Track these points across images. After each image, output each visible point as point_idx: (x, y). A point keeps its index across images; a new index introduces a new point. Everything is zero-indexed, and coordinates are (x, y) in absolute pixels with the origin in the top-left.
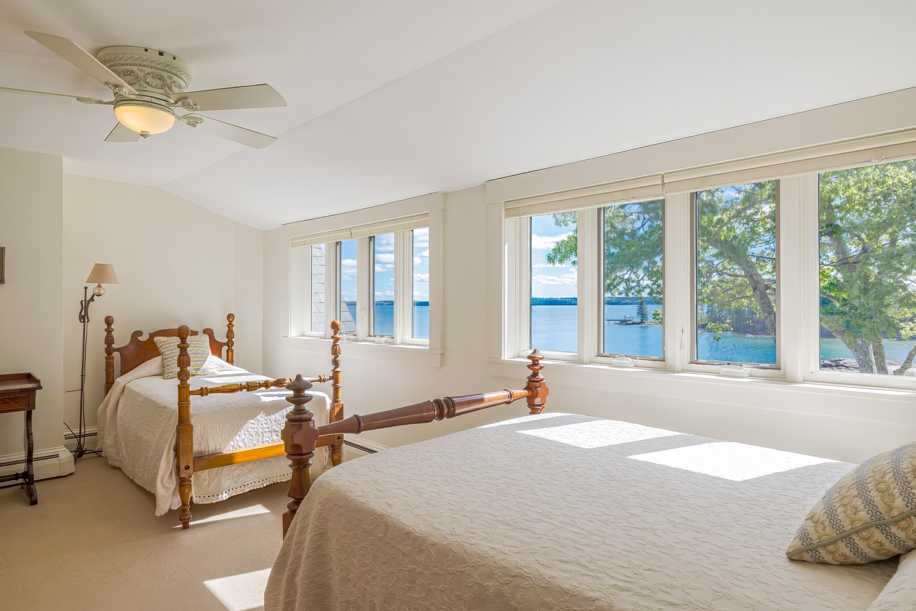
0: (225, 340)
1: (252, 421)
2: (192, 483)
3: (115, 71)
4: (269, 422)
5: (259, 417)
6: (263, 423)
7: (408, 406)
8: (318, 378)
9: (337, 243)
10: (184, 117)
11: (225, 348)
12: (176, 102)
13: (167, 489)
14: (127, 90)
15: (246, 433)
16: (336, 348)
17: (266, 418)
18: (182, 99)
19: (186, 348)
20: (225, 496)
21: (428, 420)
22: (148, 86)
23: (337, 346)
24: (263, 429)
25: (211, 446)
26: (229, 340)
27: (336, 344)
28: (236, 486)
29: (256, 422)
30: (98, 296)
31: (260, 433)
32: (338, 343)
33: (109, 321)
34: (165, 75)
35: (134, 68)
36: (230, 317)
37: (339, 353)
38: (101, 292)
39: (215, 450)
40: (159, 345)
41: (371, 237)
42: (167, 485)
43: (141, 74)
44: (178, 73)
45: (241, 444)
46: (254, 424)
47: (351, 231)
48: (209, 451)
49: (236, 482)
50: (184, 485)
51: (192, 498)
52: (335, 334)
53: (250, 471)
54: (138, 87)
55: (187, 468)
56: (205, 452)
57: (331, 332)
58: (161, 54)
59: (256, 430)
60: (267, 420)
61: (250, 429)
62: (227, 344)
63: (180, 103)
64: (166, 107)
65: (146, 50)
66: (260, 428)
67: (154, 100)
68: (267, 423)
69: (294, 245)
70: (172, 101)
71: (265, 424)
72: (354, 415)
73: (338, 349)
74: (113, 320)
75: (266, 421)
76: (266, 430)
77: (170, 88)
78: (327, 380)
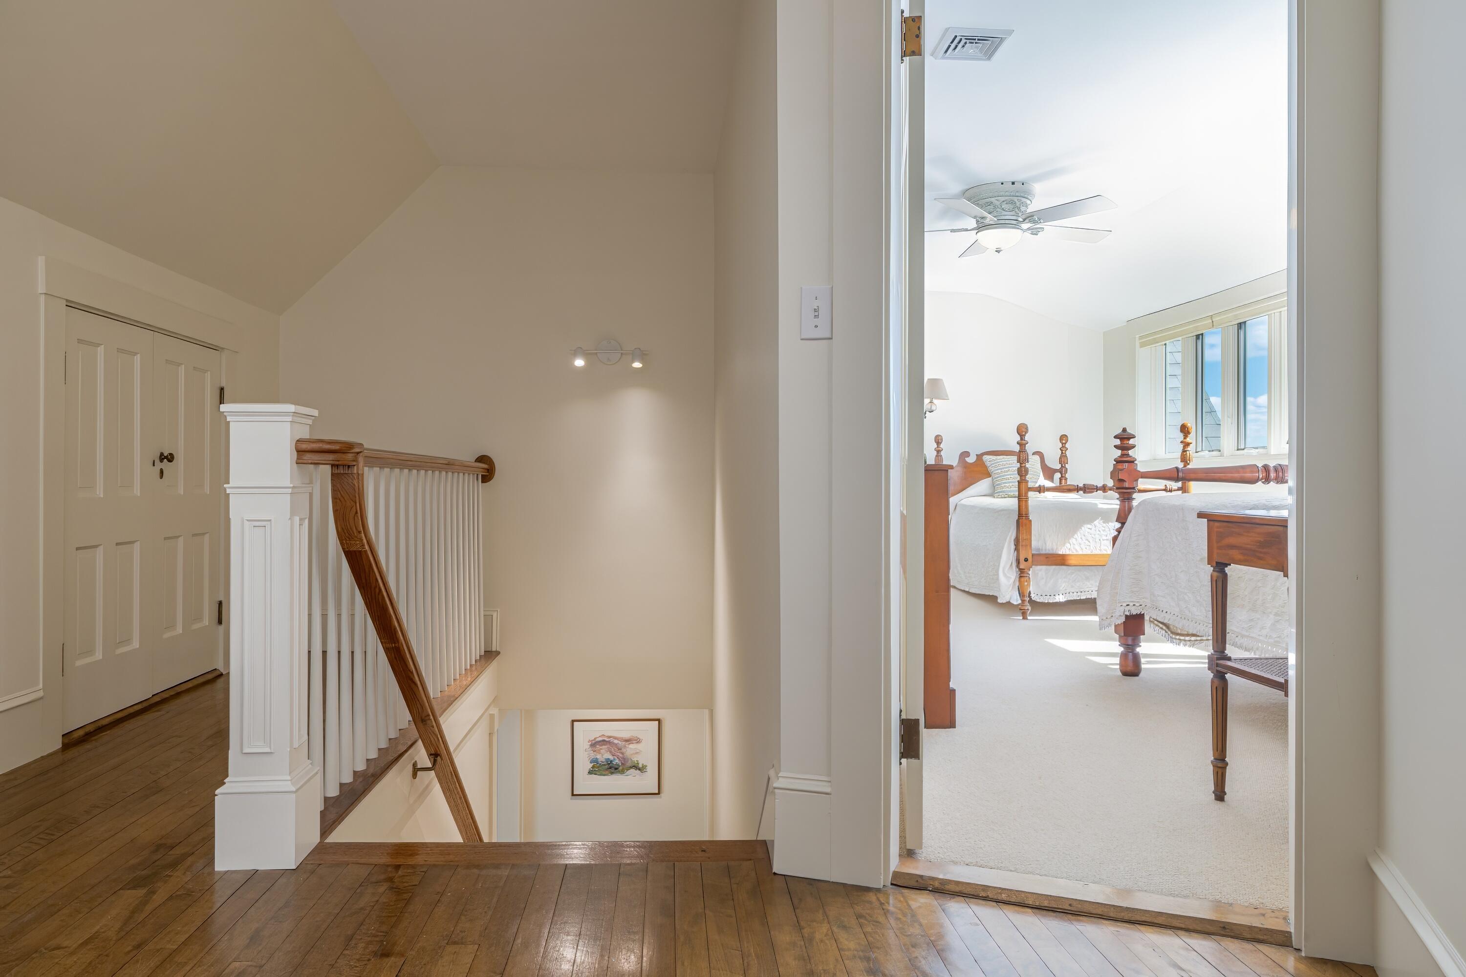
0: (1058, 467)
1: (1089, 526)
2: (1031, 576)
3: (978, 205)
4: (1107, 530)
5: (1096, 522)
6: (1100, 529)
7: (1232, 467)
8: (1164, 488)
9: (1198, 337)
10: (1029, 229)
11: (1057, 476)
12: (1024, 220)
13: (1008, 578)
14: (990, 218)
15: (1083, 537)
16: (1186, 454)
17: (1104, 525)
18: (1030, 218)
19: (1025, 445)
20: (1061, 598)
21: (1252, 481)
22: (1003, 211)
23: (1188, 452)
24: (1101, 536)
25: (1048, 544)
26: (1062, 465)
27: (1186, 449)
28: (1073, 591)
29: (1093, 528)
30: (930, 412)
31: (1097, 540)
32: (1189, 449)
33: (938, 440)
34: (1015, 199)
35: (993, 200)
36: (1064, 439)
37: (1189, 460)
38: (934, 408)
39: (1052, 549)
40: (988, 464)
41: (1240, 323)
42: (1008, 575)
43: (998, 203)
44: (1026, 196)
45: (1077, 547)
46: (1091, 529)
47: (1212, 319)
48: (1046, 550)
49: (1072, 587)
50: (1024, 576)
51: (1030, 593)
52: (1185, 438)
53: (1087, 579)
54: (996, 214)
55: (1026, 560)
56: (1042, 550)
57: (1181, 436)
58: (1013, 183)
59: (1093, 536)
60: (1104, 527)
61: (1086, 534)
62: (1060, 471)
63: (1027, 221)
64: (1016, 225)
65: (1002, 184)
66: (1098, 534)
67: (1007, 222)
68: (1105, 530)
69: (1143, 345)
70: (1021, 220)
71: (1104, 531)
72: (1176, 467)
73: (1188, 455)
74: (942, 440)
75: (1103, 529)
76: (1105, 538)
77: (1019, 208)
78: (1174, 491)
